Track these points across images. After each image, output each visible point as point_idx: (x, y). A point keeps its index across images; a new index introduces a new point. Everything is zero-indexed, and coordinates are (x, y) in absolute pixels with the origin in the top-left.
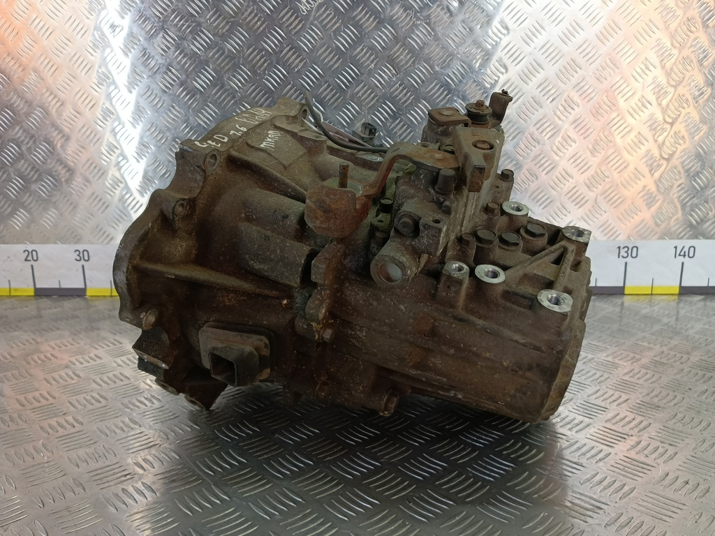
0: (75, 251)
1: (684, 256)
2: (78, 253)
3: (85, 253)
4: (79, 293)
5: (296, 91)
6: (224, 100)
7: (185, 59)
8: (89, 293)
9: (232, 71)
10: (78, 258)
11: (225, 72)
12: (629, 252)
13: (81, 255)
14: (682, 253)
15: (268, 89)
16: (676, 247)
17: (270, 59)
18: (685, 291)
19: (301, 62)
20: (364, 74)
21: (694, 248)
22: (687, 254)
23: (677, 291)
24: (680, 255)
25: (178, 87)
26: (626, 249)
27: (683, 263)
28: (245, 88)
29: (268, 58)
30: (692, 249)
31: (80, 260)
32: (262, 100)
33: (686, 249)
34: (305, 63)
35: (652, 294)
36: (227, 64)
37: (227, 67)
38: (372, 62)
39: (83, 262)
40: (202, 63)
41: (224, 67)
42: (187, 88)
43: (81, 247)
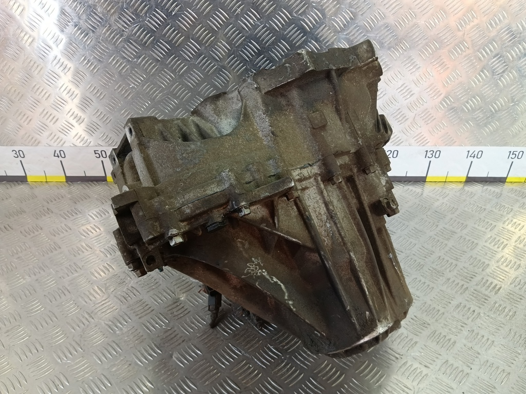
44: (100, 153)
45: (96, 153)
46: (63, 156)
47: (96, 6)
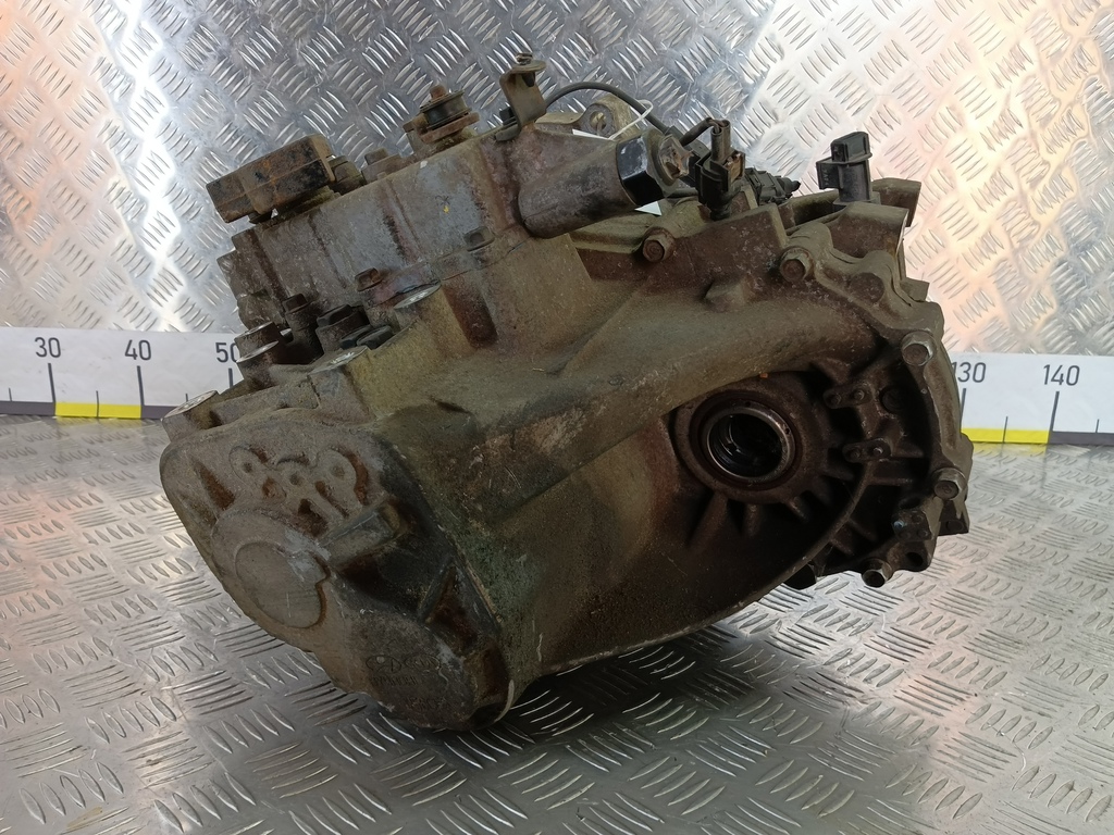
0: (36, 340)
1: (1061, 381)
2: (40, 342)
3: (54, 343)
4: (44, 411)
5: (418, 76)
6: (295, 85)
7: (229, 12)
8: (60, 411)
9: (308, 36)
10: (42, 352)
11: (297, 38)
12: (971, 372)
13: (47, 346)
14: (1058, 377)
15: (370, 70)
16: (1048, 367)
17: (376, 18)
18: (1059, 440)
19: (429, 24)
20: (537, 50)
21: (1078, 368)
22: (1065, 378)
23: (1045, 439)
24: (1053, 380)
25: (216, 61)
26: (966, 367)
27: (1058, 393)
28: (331, 67)
29: (372, 16)
30: (1074, 371)
31: (45, 355)
32: (361, 88)
33: (1064, 371)
34: (435, 28)
35: (1004, 443)
36: (300, 24)
37: (300, 29)
38: (552, 30)
39: (49, 358)
40: (257, 21)
41: (295, 27)
42: (230, 64)
43: (46, 334)
44: (228, 349)
45: (219, 351)
46: (146, 355)
47: (269, 18)
